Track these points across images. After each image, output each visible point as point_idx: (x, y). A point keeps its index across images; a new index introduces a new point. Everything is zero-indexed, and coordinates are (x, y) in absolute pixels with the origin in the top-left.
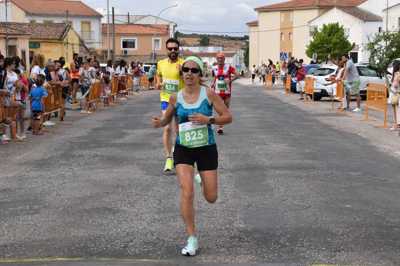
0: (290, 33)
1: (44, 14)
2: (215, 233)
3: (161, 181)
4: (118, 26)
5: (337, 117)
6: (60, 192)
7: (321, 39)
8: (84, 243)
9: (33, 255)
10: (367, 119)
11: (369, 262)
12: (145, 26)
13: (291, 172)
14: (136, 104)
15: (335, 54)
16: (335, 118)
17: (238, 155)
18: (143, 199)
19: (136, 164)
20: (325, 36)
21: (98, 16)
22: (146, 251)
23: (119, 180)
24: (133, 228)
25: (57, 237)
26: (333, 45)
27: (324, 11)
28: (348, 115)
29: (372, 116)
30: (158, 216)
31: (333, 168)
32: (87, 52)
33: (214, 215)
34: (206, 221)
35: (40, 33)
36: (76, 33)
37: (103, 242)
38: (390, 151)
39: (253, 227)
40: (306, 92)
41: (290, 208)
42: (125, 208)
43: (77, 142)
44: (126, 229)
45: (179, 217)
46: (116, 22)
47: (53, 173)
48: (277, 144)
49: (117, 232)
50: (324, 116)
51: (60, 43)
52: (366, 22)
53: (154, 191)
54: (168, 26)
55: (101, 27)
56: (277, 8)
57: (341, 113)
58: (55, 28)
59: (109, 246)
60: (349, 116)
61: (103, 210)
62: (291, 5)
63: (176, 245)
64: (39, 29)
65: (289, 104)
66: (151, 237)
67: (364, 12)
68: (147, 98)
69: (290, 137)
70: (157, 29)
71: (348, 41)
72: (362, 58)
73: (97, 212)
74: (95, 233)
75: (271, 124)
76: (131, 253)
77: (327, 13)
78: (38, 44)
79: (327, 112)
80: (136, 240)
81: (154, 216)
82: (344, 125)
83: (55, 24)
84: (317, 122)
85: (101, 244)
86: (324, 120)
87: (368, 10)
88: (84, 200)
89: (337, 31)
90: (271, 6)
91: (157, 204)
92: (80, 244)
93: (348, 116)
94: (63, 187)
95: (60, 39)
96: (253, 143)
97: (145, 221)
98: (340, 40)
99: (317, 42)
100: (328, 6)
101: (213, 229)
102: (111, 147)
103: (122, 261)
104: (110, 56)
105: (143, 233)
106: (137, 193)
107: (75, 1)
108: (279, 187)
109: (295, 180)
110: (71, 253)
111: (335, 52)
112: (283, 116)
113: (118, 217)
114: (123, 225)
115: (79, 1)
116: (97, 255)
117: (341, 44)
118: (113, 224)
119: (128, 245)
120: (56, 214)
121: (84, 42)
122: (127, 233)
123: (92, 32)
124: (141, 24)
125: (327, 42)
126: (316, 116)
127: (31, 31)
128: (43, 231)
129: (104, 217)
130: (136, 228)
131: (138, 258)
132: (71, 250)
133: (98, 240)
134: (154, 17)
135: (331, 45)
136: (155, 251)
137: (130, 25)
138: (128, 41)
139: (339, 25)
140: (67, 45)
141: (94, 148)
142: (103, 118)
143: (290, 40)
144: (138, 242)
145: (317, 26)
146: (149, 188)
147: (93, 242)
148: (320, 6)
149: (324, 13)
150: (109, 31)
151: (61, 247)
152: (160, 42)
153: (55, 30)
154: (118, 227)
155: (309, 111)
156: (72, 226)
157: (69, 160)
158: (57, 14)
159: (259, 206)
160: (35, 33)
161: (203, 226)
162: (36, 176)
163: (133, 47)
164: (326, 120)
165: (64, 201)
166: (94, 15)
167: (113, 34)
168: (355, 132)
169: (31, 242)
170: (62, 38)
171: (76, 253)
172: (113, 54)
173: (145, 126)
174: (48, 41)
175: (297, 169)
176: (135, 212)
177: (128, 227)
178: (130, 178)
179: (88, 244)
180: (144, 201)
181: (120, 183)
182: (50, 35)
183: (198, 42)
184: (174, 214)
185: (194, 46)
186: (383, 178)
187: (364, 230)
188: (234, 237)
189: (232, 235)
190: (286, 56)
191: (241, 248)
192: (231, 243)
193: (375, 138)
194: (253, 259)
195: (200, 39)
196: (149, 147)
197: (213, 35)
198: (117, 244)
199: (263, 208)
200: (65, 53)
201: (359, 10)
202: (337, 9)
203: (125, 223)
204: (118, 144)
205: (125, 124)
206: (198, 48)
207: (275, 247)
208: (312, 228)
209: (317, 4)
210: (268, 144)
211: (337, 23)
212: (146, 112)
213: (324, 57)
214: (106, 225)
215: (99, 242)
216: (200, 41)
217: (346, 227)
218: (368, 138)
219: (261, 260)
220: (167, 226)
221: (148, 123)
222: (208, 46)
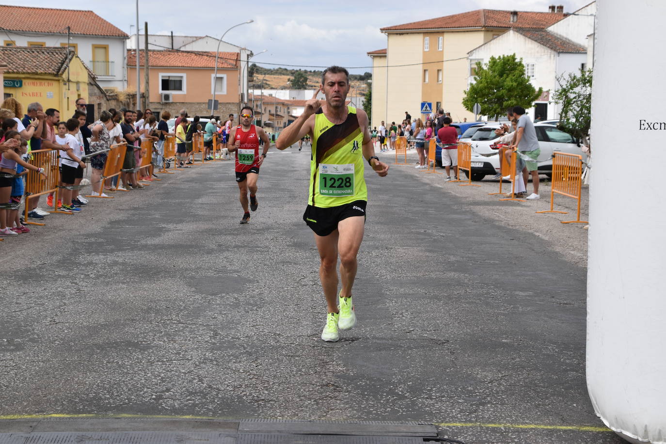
0: (438, 71)
1: (29, 31)
2: (298, 378)
3: (218, 302)
4: (155, 53)
5: (506, 207)
6: (56, 318)
7: (488, 80)
8: (95, 393)
9: (14, 410)
10: (552, 210)
11: (525, 419)
12: (199, 54)
13: (424, 291)
14: (182, 183)
15: (509, 106)
16: (502, 208)
18: (188, 329)
19: (178, 277)
20: (495, 77)
21: (121, 36)
22: (190, 405)
23: (151, 301)
24: (171, 372)
25: (51, 384)
26: (506, 92)
27: (494, 35)
28: (523, 204)
29: (560, 206)
30: (211, 354)
31: (490, 284)
32: (102, 95)
34: (286, 361)
35: (22, 63)
36: (83, 64)
37: (124, 391)
38: (582, 260)
39: (358, 370)
40: (459, 167)
41: (416, 344)
42: (160, 342)
43: (84, 242)
44: (160, 373)
45: (244, 355)
46: (150, 47)
47: (45, 289)
48: (406, 248)
49: (146, 377)
50: (486, 205)
51: (57, 80)
52: (561, 55)
53: (207, 317)
54: (238, 55)
55: (126, 54)
56: (417, 29)
57: (510, 201)
58: (49, 56)
59: (133, 397)
60: (524, 206)
61: (125, 345)
62: (440, 23)
63: (237, 396)
64: (21, 57)
65: (432, 186)
66: (199, 384)
67: (558, 38)
68: (200, 174)
69: (429, 237)
70: (219, 60)
71: (530, 84)
72: (554, 113)
73: (116, 348)
74: (111, 379)
75: (399, 217)
76: (167, 408)
77: (498, 38)
78: (20, 81)
79: (491, 200)
80: (175, 389)
81: (205, 355)
82: (515, 220)
83: (47, 48)
84: (474, 214)
85: (121, 394)
86: (485, 212)
87: (564, 35)
88: (94, 330)
89: (514, 69)
90: (408, 25)
91: (210, 336)
92: (88, 395)
93: (522, 206)
94: (61, 311)
95: (57, 74)
97: (190, 362)
98: (517, 83)
99: (480, 86)
100: (500, 27)
101: (296, 373)
102: (140, 250)
103: (153, 418)
104: (140, 104)
106: (180, 320)
107: (83, 11)
108: (403, 313)
109: (429, 303)
110: (74, 406)
111: (510, 102)
112: (421, 205)
113: (148, 356)
114: (156, 367)
115: (89, 11)
116: (114, 410)
117: (520, 89)
118: (140, 365)
119: (163, 396)
120: (50, 351)
121: (97, 79)
122: (162, 378)
123: (110, 63)
124: (194, 50)
125: (497, 86)
126: (472, 205)
127: (7, 60)
128: (30, 375)
129: (126, 356)
130: (176, 372)
131: (178, 414)
132: (73, 403)
133: (116, 388)
134: (214, 40)
135: (503, 92)
136: (203, 404)
137: (174, 52)
138: (170, 79)
139: (515, 59)
140: (67, 84)
141: (112, 251)
142: (128, 204)
143: (438, 82)
144: (179, 391)
145: (482, 59)
146: (198, 312)
147: (108, 392)
148: (487, 26)
149: (494, 39)
150: (139, 62)
151: (59, 398)
152: (225, 81)
153: (48, 59)
154: (148, 369)
155: (462, 197)
156: (75, 368)
157: (70, 270)
158: (51, 32)
159: (368, 340)
160: (14, 63)
161: (280, 369)
162: (17, 294)
163: (180, 89)
164: (487, 212)
165: (63, 331)
166: (114, 35)
167: (145, 67)
168: (531, 231)
169: (10, 391)
170: (60, 72)
171: (81, 407)
172: (145, 100)
173: (196, 218)
174: (37, 77)
175: (433, 286)
176: (175, 349)
177: (164, 369)
178: (169, 299)
179: (100, 395)
180: (190, 332)
181: (153, 305)
182: (40, 67)
183: (288, 83)
184: (236, 352)
185: (282, 89)
186: (565, 300)
187: (525, 375)
188: (327, 385)
189: (324, 382)
190: (430, 108)
191: (337, 400)
192: (321, 393)
193: (562, 241)
194: (354, 415)
195: (292, 78)
196: (201, 250)
197: (312, 71)
198: (146, 395)
199: (376, 342)
200: (65, 97)
201: (550, 34)
202: (514, 33)
203: (159, 364)
204: (152, 245)
205: (162, 214)
206: (287, 92)
207: (389, 399)
208: (448, 372)
209: (483, 23)
210: (392, 248)
211: (512, 54)
212: (199, 196)
213: (492, 111)
214: (128, 367)
215: (118, 391)
216: (291, 81)
217: (499, 370)
218: (551, 240)
219: (365, 417)
220: (224, 369)
221: (202, 213)
222: (305, 89)
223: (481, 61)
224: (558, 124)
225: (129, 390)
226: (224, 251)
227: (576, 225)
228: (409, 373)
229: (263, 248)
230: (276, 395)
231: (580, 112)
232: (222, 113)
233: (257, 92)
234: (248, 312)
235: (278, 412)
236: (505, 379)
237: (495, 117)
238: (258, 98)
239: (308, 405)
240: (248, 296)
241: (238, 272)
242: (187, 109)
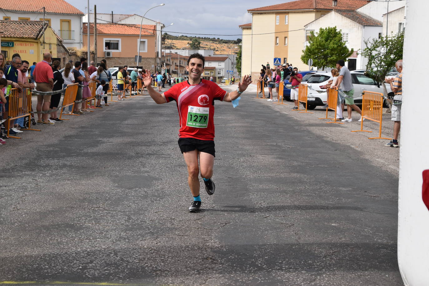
0: (285, 37)
1: (19, 10)
2: (186, 253)
3: (133, 194)
4: (101, 25)
5: (331, 128)
6: (18, 206)
7: (318, 44)
8: (38, 264)
10: (362, 130)
12: (130, 26)
13: (276, 187)
14: (116, 110)
15: (332, 61)
16: (328, 128)
17: (221, 167)
18: (110, 215)
19: (107, 175)
20: (322, 41)
21: (80, 15)
22: (107, 274)
23: (86, 194)
24: (95, 247)
25: (7, 257)
26: (330, 51)
27: (321, 14)
28: (342, 126)
29: (367, 127)
30: (125, 234)
31: (322, 182)
32: (66, 52)
33: (186, 234)
34: (178, 239)
35: (14, 31)
36: (54, 32)
37: (59, 262)
38: (384, 165)
39: (229, 247)
40: (299, 101)
41: (271, 227)
42: (89, 224)
43: (45, 151)
44: (87, 248)
45: (148, 235)
46: (98, 21)
48: (264, 155)
49: (76, 251)
50: (317, 126)
51: (36, 42)
52: (366, 27)
53: (124, 206)
54: (155, 26)
55: (82, 26)
56: (272, 10)
57: (335, 123)
58: (31, 26)
59: (65, 267)
60: (343, 127)
61: (64, 226)
62: (287, 7)
63: (141, 267)
64: (13, 27)
65: (281, 113)
66: (114, 258)
67: (364, 16)
69: (279, 148)
70: (142, 30)
71: (346, 47)
72: (361, 65)
73: (57, 229)
74: (51, 253)
75: (259, 134)
76: (89, 276)
77: (324, 16)
78: (12, 43)
79: (320, 122)
80: (97, 261)
81: (121, 234)
82: (337, 137)
83: (31, 21)
84: (309, 132)
85: (57, 265)
86: (317, 131)
87: (368, 15)
88: (44, 215)
89: (335, 36)
90: (265, 7)
91: (125, 220)
92: (32, 266)
94: (22, 201)
95: (37, 39)
96: (238, 155)
97: (110, 240)
98: (337, 45)
99: (313, 47)
100: (326, 9)
101: (185, 249)
102: (83, 156)
105: (106, 253)
106: (105, 208)
108: (261, 203)
109: (280, 196)
110: (21, 275)
111: (332, 58)
112: (274, 126)
113: (80, 235)
114: (85, 244)
116: (50, 277)
117: (339, 49)
118: (74, 242)
119: (87, 266)
120: (10, 231)
121: (63, 42)
122: (88, 252)
123: (72, 32)
124: (126, 24)
125: (324, 48)
126: (308, 126)
127: (4, 29)
129: (64, 235)
130: (98, 247)
131: (97, 281)
132: (21, 272)
133: (54, 260)
134: (139, 17)
135: (328, 51)
136: (116, 274)
138: (111, 42)
139: (336, 30)
140: (43, 45)
141: (63, 157)
142: (78, 125)
143: (285, 45)
144: (99, 263)
145: (314, 30)
146: (118, 202)
147: (48, 263)
148: (317, 9)
149: (322, 17)
150: (91, 31)
151: (11, 268)
152: (146, 43)
153: (31, 29)
154: (79, 246)
155: (301, 121)
156: (26, 244)
157: (33, 170)
158: (34, 11)
159: (237, 224)
161: (173, 246)
163: (117, 48)
164: (318, 131)
165: (22, 216)
166: (75, 13)
167: (94, 34)
168: (349, 144)
170: (39, 37)
171: (26, 276)
172: (94, 56)
173: (123, 134)
174: (23, 40)
175: (282, 184)
176: (99, 229)
177: (90, 246)
178: (99, 191)
179: (42, 266)
180: (111, 216)
181: (87, 196)
182: (25, 34)
183: (188, 45)
184: (143, 232)
185: (184, 49)
186: (374, 194)
187: (349, 251)
188: (207, 259)
189: (204, 256)
190: (280, 62)
191: (214, 270)
192: (202, 265)
193: (369, 151)
194: (225, 283)
195: (191, 42)
196: (124, 156)
197: (204, 38)
198: (75, 266)
199: (242, 225)
200: (41, 53)
201: (358, 14)
202: (335, 13)
203: (87, 241)
204: (91, 153)
205: (101, 131)
206: (187, 51)
207: (251, 270)
208: (294, 249)
209: (314, 7)
210: (254, 156)
211: (334, 27)
212: (126, 119)
213: (320, 64)
214: (65, 243)
215: (55, 263)
216: (190, 44)
217: (330, 248)
218: (362, 151)
219: (234, 285)
220: (133, 245)
221: (127, 131)
222: (199, 49)
223: (314, 31)
224: (365, 72)
225: (63, 262)
226: (140, 157)
227: (379, 140)
228: (266, 249)
229: (166, 155)
230: (169, 266)
231: (380, 65)
232: (145, 64)
233: (168, 51)
234: (153, 202)
235: (170, 280)
236: (335, 255)
237: (322, 68)
238: (168, 55)
239: (193, 274)
240: (154, 190)
241: (148, 172)
242: (122, 61)
